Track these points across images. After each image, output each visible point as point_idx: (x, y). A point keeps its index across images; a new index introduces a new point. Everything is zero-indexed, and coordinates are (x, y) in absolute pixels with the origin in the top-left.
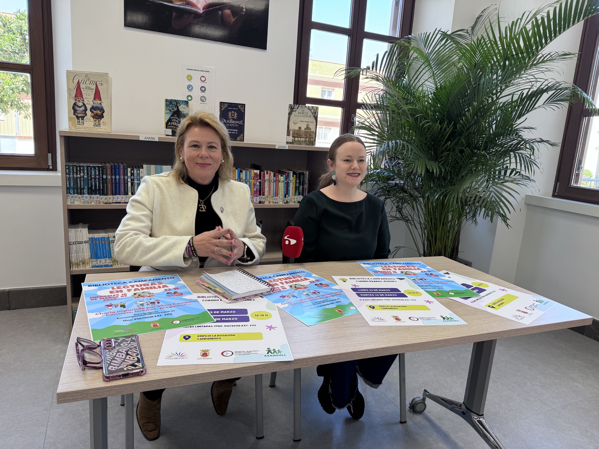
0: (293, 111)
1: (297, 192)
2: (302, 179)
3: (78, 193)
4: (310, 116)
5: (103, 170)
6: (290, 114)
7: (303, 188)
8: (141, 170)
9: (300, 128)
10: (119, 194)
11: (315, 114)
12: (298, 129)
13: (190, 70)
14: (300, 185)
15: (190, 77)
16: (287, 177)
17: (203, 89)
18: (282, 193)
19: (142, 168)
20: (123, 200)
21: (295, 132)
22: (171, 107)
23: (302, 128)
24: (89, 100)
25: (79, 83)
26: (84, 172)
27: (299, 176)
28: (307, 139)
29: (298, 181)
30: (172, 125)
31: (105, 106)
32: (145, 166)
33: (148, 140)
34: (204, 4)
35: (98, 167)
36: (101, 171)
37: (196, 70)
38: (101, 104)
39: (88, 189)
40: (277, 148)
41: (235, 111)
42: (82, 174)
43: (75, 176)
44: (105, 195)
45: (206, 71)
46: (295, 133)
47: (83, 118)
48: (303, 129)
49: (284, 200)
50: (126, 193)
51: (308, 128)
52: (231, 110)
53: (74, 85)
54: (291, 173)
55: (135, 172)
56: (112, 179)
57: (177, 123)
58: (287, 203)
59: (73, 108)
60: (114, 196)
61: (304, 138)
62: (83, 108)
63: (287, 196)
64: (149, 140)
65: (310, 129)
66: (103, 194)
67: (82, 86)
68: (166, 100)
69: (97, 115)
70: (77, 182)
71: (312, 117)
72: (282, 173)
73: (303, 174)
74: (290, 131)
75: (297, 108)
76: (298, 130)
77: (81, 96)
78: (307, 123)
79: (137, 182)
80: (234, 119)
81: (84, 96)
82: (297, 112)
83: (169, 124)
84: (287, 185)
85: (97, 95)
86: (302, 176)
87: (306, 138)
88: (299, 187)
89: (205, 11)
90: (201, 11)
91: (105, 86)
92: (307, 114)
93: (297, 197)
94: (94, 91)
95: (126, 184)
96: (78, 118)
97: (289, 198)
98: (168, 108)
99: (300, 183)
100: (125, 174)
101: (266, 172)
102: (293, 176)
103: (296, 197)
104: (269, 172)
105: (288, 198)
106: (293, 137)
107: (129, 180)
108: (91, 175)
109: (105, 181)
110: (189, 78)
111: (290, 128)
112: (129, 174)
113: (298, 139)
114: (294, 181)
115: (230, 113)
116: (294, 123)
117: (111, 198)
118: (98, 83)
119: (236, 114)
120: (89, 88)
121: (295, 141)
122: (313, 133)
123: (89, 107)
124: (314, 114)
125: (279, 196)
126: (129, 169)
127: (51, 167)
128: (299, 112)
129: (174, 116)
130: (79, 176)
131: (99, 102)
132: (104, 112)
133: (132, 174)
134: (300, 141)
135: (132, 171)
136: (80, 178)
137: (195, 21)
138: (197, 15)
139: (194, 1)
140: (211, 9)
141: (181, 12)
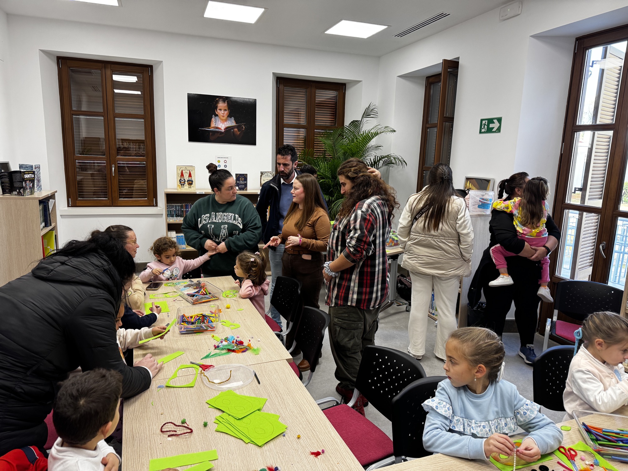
5: (182, 207)
13: (219, 158)
15: (219, 161)
17: (225, 166)
24: (186, 177)
25: (182, 171)
31: (193, 179)
34: (225, 127)
37: (222, 158)
38: (191, 179)
39: (176, 215)
41: (243, 177)
45: (226, 158)
47: (184, 185)
52: (241, 177)
53: (180, 172)
59: (180, 181)
62: (184, 181)
67: (183, 172)
69: (190, 183)
75: (265, 173)
80: (242, 181)
81: (184, 176)
85: (190, 175)
89: (225, 131)
90: (223, 131)
91: (193, 171)
96: (181, 185)
109: (182, 211)
118: (190, 170)
119: (243, 178)
120: (187, 173)
123: (186, 180)
127: (155, 205)
132: (193, 182)
137: (221, 136)
138: (221, 133)
139: (220, 127)
140: (228, 129)
141: (214, 132)
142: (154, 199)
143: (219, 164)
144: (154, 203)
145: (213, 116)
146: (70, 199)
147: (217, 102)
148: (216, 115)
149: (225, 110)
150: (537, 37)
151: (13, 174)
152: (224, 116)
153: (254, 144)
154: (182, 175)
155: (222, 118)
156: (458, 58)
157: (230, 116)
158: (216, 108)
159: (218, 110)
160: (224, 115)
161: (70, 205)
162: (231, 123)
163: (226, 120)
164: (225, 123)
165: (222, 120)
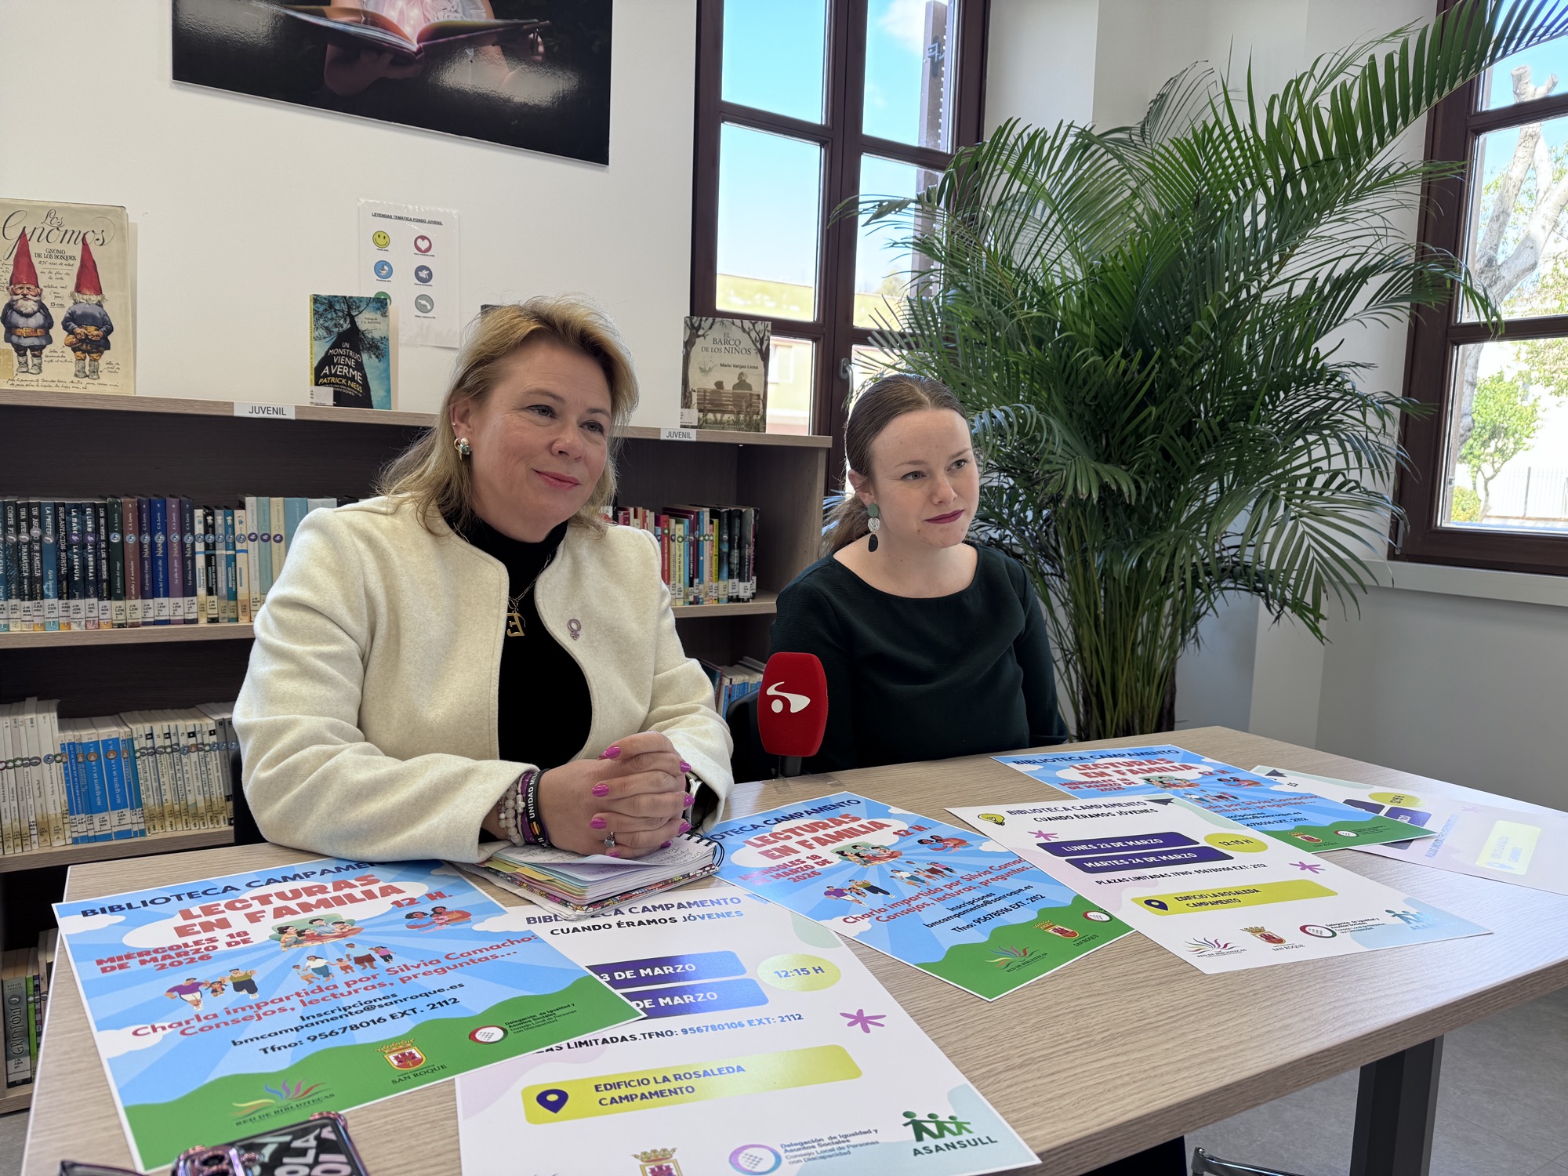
0: (699, 336)
1: (725, 570)
2: (737, 531)
3: (21, 596)
4: (748, 351)
6: (689, 344)
7: (741, 558)
8: (238, 513)
9: (719, 385)
10: (167, 595)
11: (761, 344)
12: (713, 387)
13: (384, 216)
14: (731, 548)
15: (382, 237)
16: (695, 526)
17: (423, 274)
18: (682, 573)
19: (242, 506)
20: (180, 612)
21: (705, 396)
22: (332, 319)
23: (724, 384)
24: (58, 291)
26: (42, 526)
27: (728, 521)
28: (742, 417)
29: (726, 537)
30: (335, 375)
31: (113, 309)
32: (250, 501)
33: (261, 415)
34: (423, 26)
35: (95, 507)
36: (102, 521)
37: (400, 218)
38: (99, 304)
39: (59, 580)
40: (664, 437)
42: (36, 532)
43: (12, 538)
44: (118, 598)
45: (430, 222)
46: (705, 399)
47: (37, 350)
48: (728, 386)
49: (687, 595)
50: (189, 591)
51: (742, 384)
53: (7, 246)
54: (706, 514)
55: (219, 520)
56: (141, 545)
57: (349, 367)
58: (697, 603)
59: (5, 319)
60: (150, 602)
61: (732, 412)
63: (696, 581)
64: (266, 415)
65: (749, 387)
66: (111, 596)
68: (316, 299)
69: (86, 340)
70: (20, 559)
71: (753, 351)
72: (679, 515)
73: (741, 515)
74: (690, 393)
75: (710, 328)
76: (713, 392)
77: (33, 279)
78: (739, 371)
79: (224, 552)
81: (43, 280)
82: (710, 339)
83: (326, 371)
84: (696, 548)
86: (737, 522)
87: (739, 413)
88: (729, 555)
89: (424, 46)
90: (414, 46)
91: (113, 247)
92: (738, 343)
93: (725, 583)
94: (77, 264)
95: (188, 560)
96: (20, 350)
97: (701, 586)
98: (321, 321)
99: (730, 541)
100: (186, 527)
101: (632, 510)
102: (711, 523)
103: (721, 584)
104: (640, 510)
105: (699, 589)
106: (700, 411)
107: (200, 547)
108: (68, 534)
109: (115, 553)
110: (381, 241)
111: (692, 385)
112: (199, 529)
113: (715, 417)
114: (715, 537)
116: (703, 370)
117: (136, 608)
118: (89, 238)
120: (61, 255)
121: (706, 421)
122: (759, 399)
124: (758, 345)
125: (672, 582)
126: (199, 513)
128: (715, 340)
129: (341, 348)
130: (24, 537)
131: (95, 298)
132: (110, 331)
133: (209, 528)
134: (721, 422)
135: (210, 518)
136: (29, 544)
137: (396, 74)
138: (399, 56)
139: (391, 14)
141: (353, 47)
143: (382, 256)
162: (464, 5)
164: (427, 1)
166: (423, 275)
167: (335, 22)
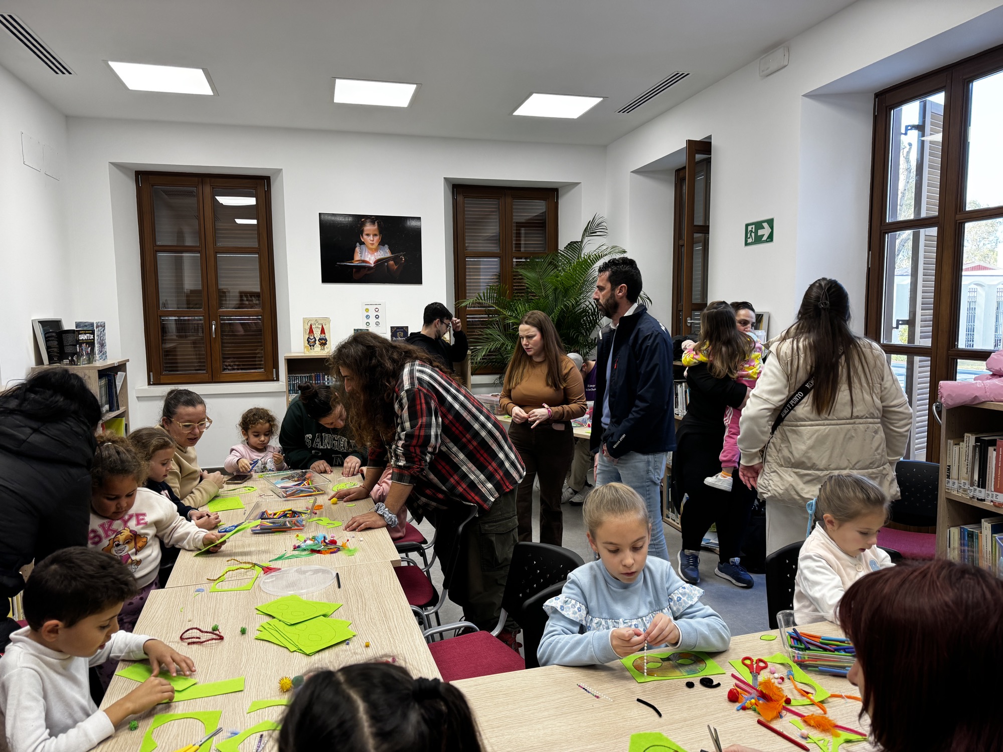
13: (367, 305)
15: (367, 309)
24: (317, 334)
25: (311, 325)
31: (327, 337)
34: (375, 260)
37: (371, 304)
38: (325, 336)
41: (402, 332)
47: (313, 346)
52: (399, 331)
53: (308, 327)
59: (308, 340)
62: (314, 340)
67: (313, 327)
69: (322, 343)
77: (313, 332)
80: (401, 337)
81: (314, 333)
85: (323, 331)
89: (375, 265)
90: (372, 265)
91: (327, 325)
94: (321, 329)
96: (310, 346)
115: (398, 333)
118: (323, 324)
120: (318, 327)
123: (317, 339)
127: (275, 379)
132: (326, 341)
137: (369, 272)
138: (370, 268)
139: (367, 259)
140: (379, 262)
141: (359, 268)
142: (274, 370)
143: (367, 314)
144: (275, 376)
145: (358, 244)
146: (151, 374)
147: (363, 224)
148: (362, 243)
149: (375, 235)
150: (811, 95)
151: (64, 335)
152: (373, 244)
153: (419, 281)
154: (311, 331)
155: (371, 246)
156: (710, 137)
157: (382, 243)
158: (362, 232)
159: (364, 235)
160: (374, 242)
161: (151, 383)
162: (384, 253)
163: (376, 250)
164: (376, 254)
165: (371, 249)
166: (377, 317)
167: (355, 264)
